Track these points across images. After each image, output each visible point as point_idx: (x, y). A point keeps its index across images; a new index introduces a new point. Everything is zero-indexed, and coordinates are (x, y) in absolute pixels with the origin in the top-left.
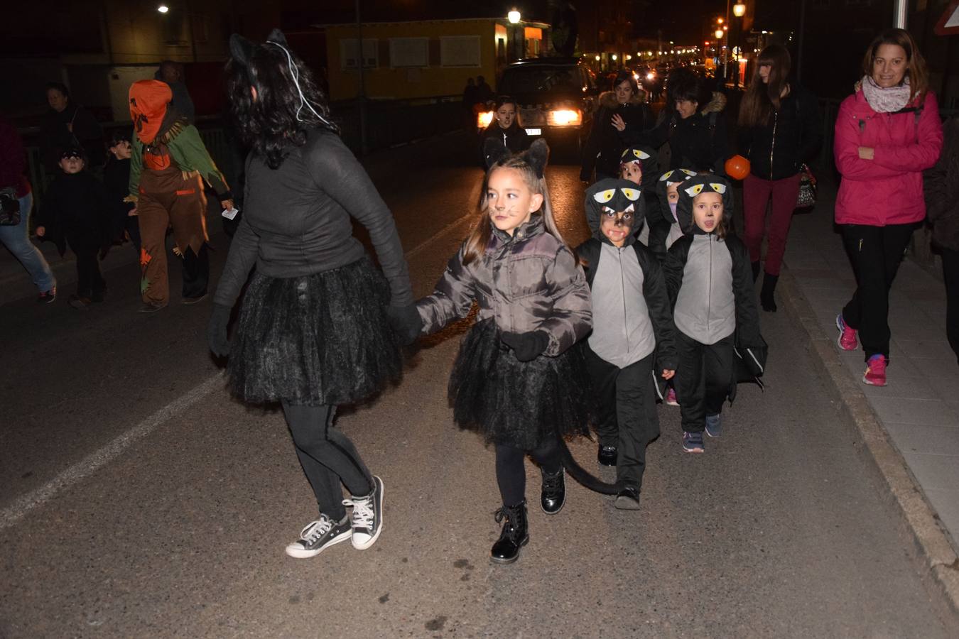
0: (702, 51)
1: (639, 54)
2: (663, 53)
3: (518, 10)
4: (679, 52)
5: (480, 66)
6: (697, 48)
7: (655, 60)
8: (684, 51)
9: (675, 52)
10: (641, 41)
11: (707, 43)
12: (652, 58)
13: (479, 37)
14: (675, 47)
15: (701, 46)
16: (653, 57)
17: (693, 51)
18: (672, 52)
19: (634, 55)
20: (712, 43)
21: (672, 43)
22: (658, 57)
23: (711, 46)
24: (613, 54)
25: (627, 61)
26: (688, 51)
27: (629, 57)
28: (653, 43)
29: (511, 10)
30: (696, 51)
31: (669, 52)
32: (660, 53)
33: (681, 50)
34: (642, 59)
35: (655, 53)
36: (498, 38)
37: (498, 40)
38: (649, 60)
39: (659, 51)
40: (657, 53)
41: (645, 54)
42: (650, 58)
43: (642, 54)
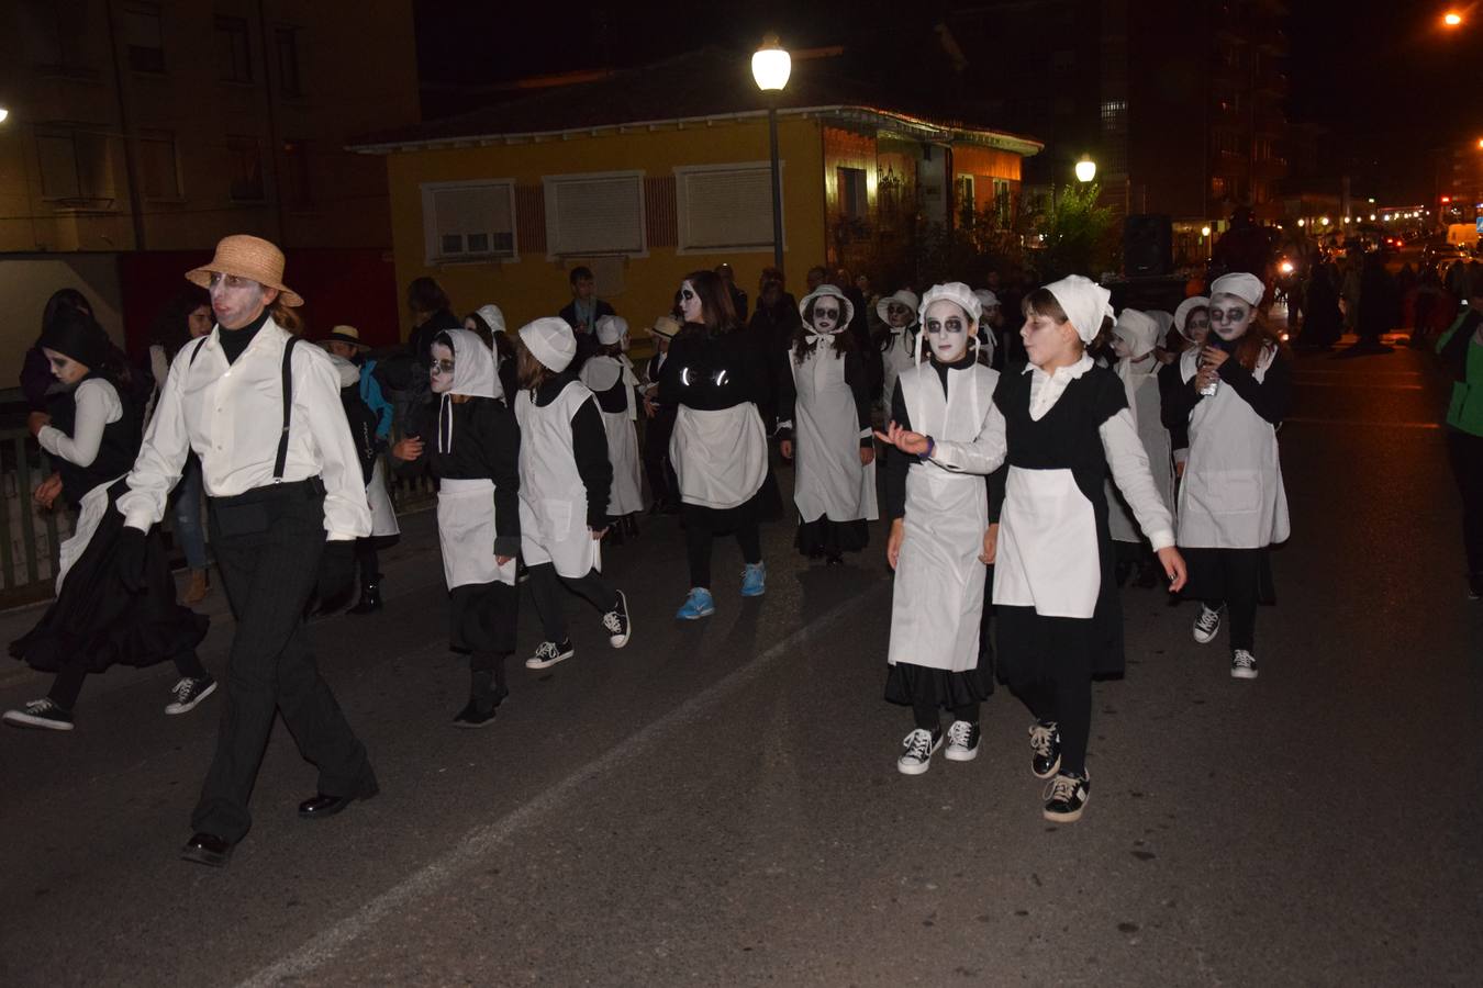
0: (1435, 214)
1: (1301, 223)
2: (1354, 220)
4: (1387, 218)
6: (1425, 209)
7: (1335, 233)
8: (1397, 216)
9: (1379, 217)
10: (1306, 198)
11: (1446, 200)
12: (1329, 230)
14: (1380, 207)
15: (1433, 204)
16: (1331, 228)
17: (1416, 214)
18: (1373, 218)
20: (1455, 198)
21: (1372, 201)
22: (1341, 228)
23: (1452, 205)
26: (1406, 216)
28: (1335, 201)
30: (1422, 215)
31: (1366, 218)
32: (1347, 220)
33: (1392, 214)
34: (1307, 232)
35: (1334, 219)
36: (838, 168)
37: (835, 171)
38: (1320, 235)
39: (1345, 216)
40: (1341, 219)
41: (1313, 222)
42: (1325, 231)
43: (1308, 222)
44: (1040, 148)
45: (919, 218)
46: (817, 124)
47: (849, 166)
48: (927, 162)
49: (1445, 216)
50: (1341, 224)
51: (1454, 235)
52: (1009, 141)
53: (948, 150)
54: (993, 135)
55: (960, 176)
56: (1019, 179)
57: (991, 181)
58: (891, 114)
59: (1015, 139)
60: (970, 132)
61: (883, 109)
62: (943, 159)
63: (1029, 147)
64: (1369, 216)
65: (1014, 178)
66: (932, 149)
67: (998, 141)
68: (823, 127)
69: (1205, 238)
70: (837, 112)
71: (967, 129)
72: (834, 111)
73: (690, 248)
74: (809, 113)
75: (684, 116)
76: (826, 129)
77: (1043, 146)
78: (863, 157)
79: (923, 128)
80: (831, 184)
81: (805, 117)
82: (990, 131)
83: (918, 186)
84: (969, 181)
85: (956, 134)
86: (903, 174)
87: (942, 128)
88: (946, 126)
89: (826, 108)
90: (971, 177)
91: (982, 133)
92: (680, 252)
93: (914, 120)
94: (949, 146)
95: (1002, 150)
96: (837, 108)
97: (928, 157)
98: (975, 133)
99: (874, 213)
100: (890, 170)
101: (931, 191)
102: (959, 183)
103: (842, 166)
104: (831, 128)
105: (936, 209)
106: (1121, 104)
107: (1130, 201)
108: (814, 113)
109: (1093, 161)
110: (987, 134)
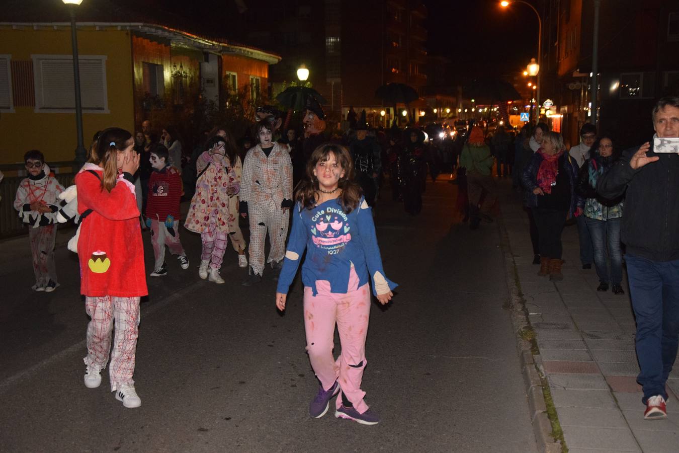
1: (435, 111)
2: (463, 110)
3: (307, 67)
4: (481, 111)
5: (107, 111)
6: (500, 107)
7: (453, 117)
8: (486, 109)
9: (477, 110)
10: (438, 97)
11: (510, 102)
12: (450, 116)
13: (104, 58)
14: (477, 104)
15: (503, 105)
16: (451, 114)
17: (495, 109)
18: (473, 110)
19: (429, 111)
21: (473, 101)
22: (457, 115)
24: (403, 109)
25: (421, 118)
26: (490, 110)
27: (423, 114)
28: (453, 100)
29: (299, 67)
30: (498, 110)
31: (470, 110)
32: (460, 110)
33: (483, 108)
34: (439, 116)
35: (453, 110)
36: (143, 62)
37: (141, 64)
38: (445, 118)
39: (459, 108)
40: (457, 110)
41: (442, 111)
42: (448, 116)
43: (439, 110)
44: (279, 59)
45: (201, 97)
46: (127, 34)
47: (151, 62)
48: (206, 64)
49: (510, 111)
50: (457, 112)
51: (512, 121)
52: (259, 54)
53: (219, 57)
54: (248, 49)
55: (228, 73)
56: (266, 77)
57: (249, 78)
58: (178, 31)
59: (262, 53)
60: (232, 47)
61: (171, 28)
62: (217, 61)
63: (273, 59)
64: (471, 109)
65: (263, 76)
66: (210, 55)
67: (252, 53)
68: (132, 36)
69: (383, 117)
70: (140, 27)
71: (231, 45)
72: (138, 26)
73: (44, 108)
74: (122, 26)
75: (38, 21)
76: (134, 37)
77: (280, 58)
78: (161, 57)
79: (201, 42)
80: (138, 73)
81: (119, 28)
82: (247, 47)
83: (200, 77)
84: (234, 76)
85: (223, 47)
86: (190, 70)
87: (214, 43)
88: (216, 41)
89: (132, 24)
90: (235, 74)
91: (241, 48)
92: (37, 110)
93: (195, 37)
94: (219, 54)
95: (255, 59)
96: (140, 24)
97: (207, 60)
98: (236, 47)
99: (169, 93)
100: (181, 67)
101: (210, 81)
102: (227, 77)
103: (146, 61)
104: (137, 37)
105: (212, 93)
106: (337, 39)
107: (334, 94)
108: (126, 26)
109: (308, 68)
110: (244, 48)
